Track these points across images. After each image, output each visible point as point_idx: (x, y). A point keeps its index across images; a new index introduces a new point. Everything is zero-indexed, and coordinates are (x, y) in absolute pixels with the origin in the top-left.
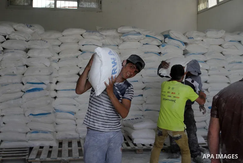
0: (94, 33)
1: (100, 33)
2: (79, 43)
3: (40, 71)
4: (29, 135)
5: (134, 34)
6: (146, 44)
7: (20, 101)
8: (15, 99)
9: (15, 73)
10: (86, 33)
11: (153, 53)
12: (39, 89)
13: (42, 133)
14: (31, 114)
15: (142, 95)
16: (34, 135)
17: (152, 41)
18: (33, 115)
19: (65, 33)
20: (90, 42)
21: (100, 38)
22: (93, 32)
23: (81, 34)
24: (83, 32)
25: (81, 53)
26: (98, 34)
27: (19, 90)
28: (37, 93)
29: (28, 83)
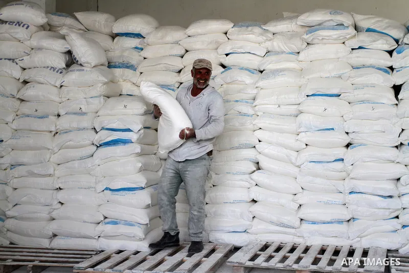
0: (250, 28)
1: (263, 29)
2: (218, 50)
3: (125, 106)
4: (101, 227)
5: (333, 28)
6: (360, 48)
7: (89, 163)
8: (81, 159)
9: (84, 110)
10: (233, 29)
11: (373, 67)
12: (125, 142)
13: (125, 225)
14: (107, 189)
15: (343, 160)
16: (109, 229)
17: (374, 41)
18: (111, 190)
19: (192, 30)
20: (241, 48)
21: (260, 39)
22: (247, 27)
23: (225, 31)
24: (227, 26)
25: (223, 70)
26: (257, 30)
27: (88, 142)
28: (118, 149)
29: (103, 129)
